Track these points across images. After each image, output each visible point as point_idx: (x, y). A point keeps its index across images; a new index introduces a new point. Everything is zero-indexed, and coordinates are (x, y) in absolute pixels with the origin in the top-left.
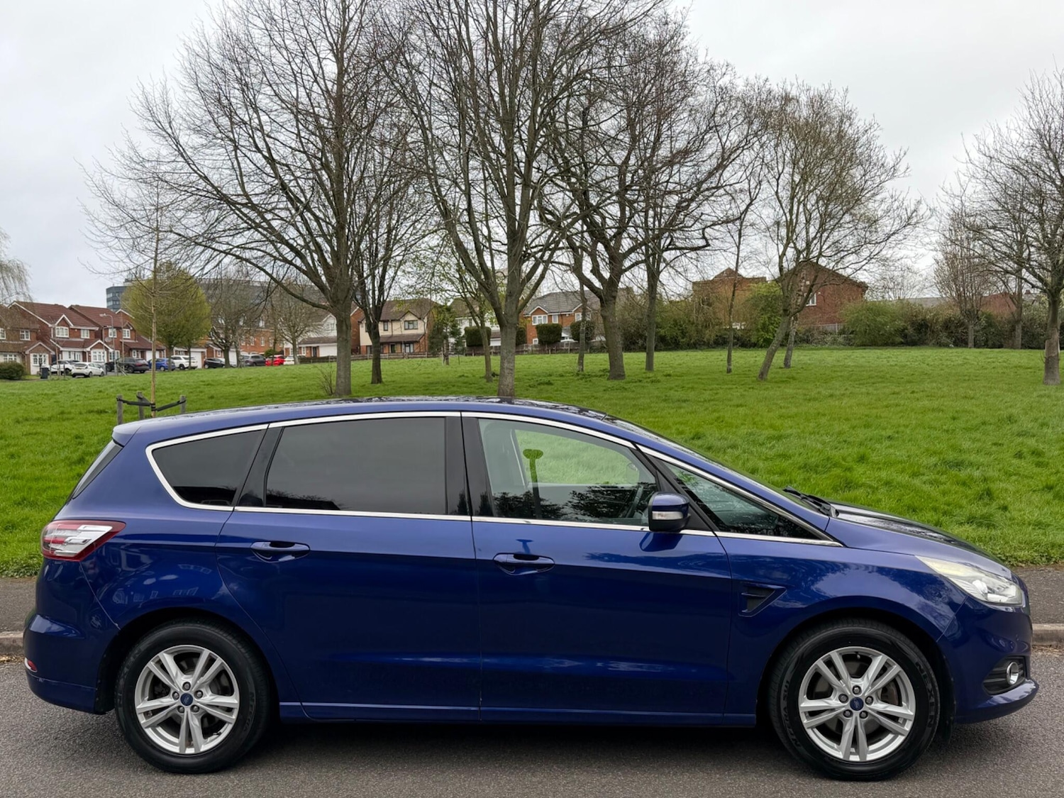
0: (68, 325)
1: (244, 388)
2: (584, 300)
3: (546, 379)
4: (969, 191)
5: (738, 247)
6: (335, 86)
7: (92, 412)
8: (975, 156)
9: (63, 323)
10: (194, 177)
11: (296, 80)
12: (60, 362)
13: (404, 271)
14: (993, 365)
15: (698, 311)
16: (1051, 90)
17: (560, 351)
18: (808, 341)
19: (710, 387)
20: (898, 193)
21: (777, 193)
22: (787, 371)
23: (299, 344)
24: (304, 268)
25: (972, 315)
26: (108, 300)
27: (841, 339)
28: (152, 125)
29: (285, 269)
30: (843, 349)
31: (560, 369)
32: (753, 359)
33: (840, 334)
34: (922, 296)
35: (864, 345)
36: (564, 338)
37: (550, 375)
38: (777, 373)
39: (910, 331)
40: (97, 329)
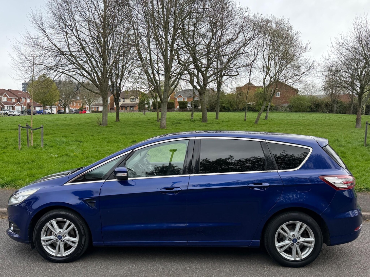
0: (7, 97)
1: (69, 122)
2: (194, 93)
3: (179, 122)
4: (332, 58)
5: (250, 75)
6: (103, 12)
7: (12, 129)
8: (335, 45)
9: (5, 96)
10: (51, 45)
11: (89, 10)
12: (4, 110)
13: (128, 81)
14: (340, 120)
15: (237, 98)
16: (362, 21)
17: (187, 111)
18: (276, 110)
19: (237, 126)
20: (307, 57)
21: (263, 56)
22: (266, 120)
23: (92, 106)
24: (91, 79)
25: (335, 101)
26: (23, 87)
27: (288, 109)
28: (36, 25)
29: (84, 79)
30: (289, 113)
31: (185, 118)
32: (255, 116)
33: (288, 107)
34: (319, 94)
35: (296, 112)
36: (188, 106)
37: (181, 120)
38: (262, 121)
39: (313, 107)
40: (18, 98)
